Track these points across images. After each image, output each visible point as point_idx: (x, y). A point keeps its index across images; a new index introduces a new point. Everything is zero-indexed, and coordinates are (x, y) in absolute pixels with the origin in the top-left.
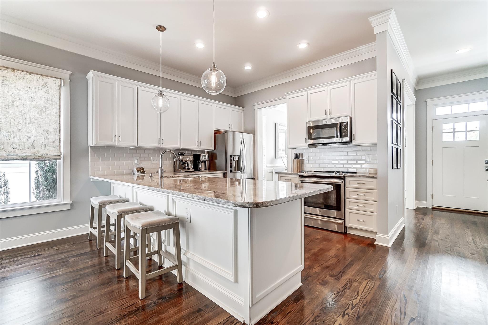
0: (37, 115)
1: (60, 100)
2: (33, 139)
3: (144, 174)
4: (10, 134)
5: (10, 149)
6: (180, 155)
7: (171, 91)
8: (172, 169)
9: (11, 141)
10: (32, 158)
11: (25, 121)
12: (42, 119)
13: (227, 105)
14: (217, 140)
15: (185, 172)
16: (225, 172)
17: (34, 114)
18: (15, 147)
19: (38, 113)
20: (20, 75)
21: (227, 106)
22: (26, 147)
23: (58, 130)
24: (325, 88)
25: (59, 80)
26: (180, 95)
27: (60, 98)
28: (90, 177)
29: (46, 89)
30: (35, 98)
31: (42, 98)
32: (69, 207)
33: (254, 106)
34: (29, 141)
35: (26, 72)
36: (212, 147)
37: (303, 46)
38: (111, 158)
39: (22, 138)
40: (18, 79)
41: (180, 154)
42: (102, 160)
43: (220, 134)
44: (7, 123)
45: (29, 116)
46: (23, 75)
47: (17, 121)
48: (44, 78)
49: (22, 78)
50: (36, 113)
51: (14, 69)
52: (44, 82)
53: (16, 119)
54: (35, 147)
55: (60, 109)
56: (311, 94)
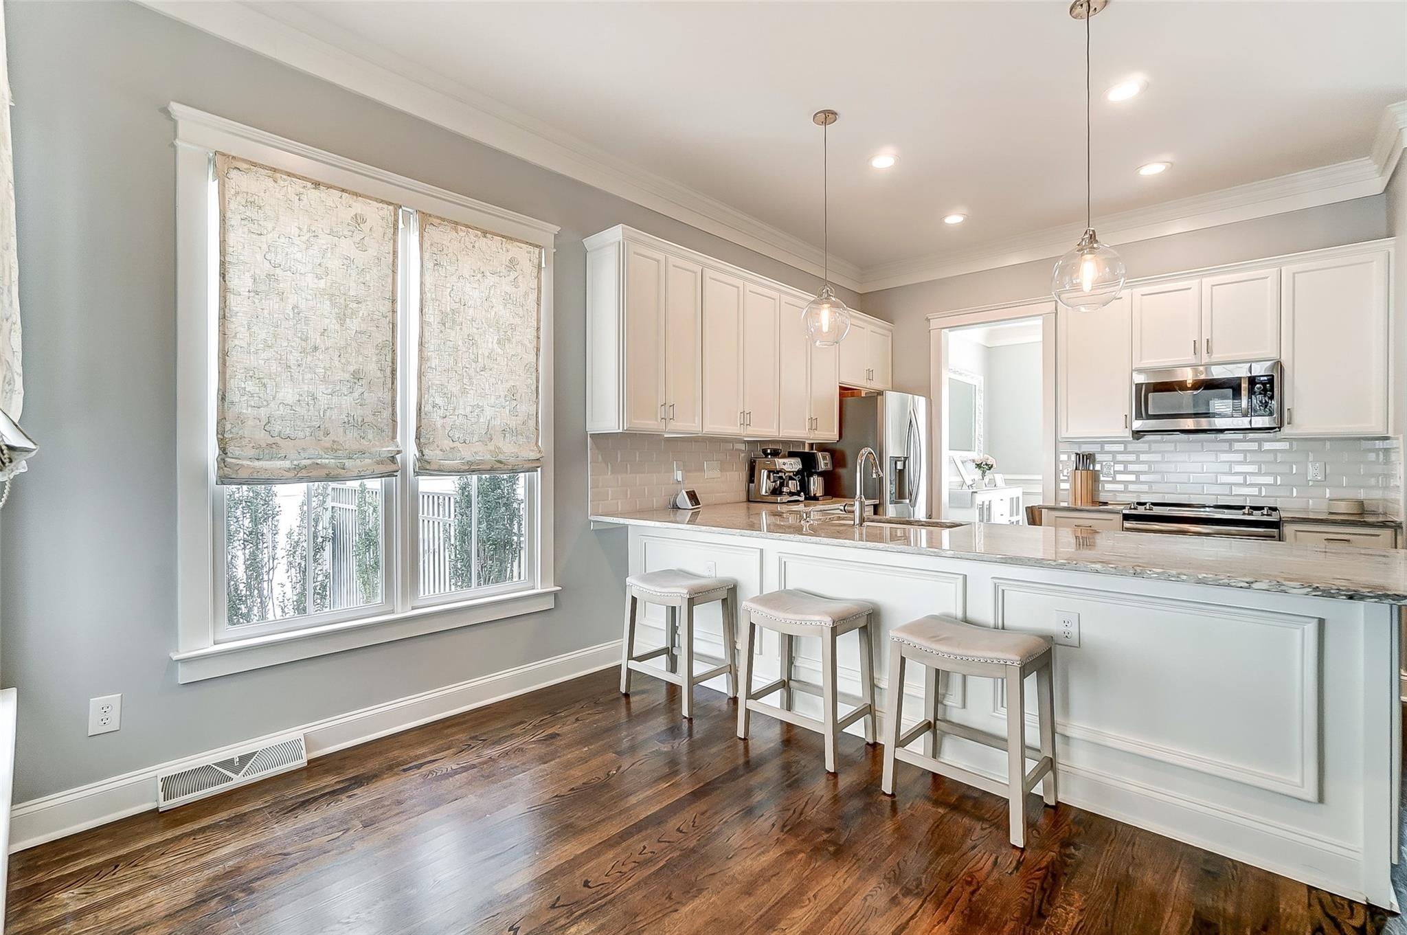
0: (496, 346)
1: (538, 304)
2: (489, 412)
3: (697, 510)
4: (446, 400)
5: (447, 444)
6: (770, 456)
7: (753, 277)
8: (743, 496)
9: (449, 421)
10: (488, 467)
11: (474, 365)
12: (506, 359)
13: (861, 317)
14: (844, 412)
15: (789, 502)
16: (877, 502)
17: (490, 345)
18: (456, 438)
19: (499, 342)
20: (467, 239)
21: (861, 319)
22: (476, 438)
23: (534, 387)
24: (1193, 283)
25: (537, 250)
26: (779, 290)
27: (539, 298)
28: (589, 518)
29: (513, 275)
30: (494, 300)
31: (507, 298)
32: (549, 604)
33: (928, 320)
34: (481, 420)
35: (477, 229)
36: (834, 432)
37: (1153, 170)
38: (628, 466)
39: (469, 409)
40: (463, 251)
41: (769, 454)
42: (612, 473)
43: (852, 396)
44: (441, 372)
45: (480, 352)
46: (473, 239)
47: (460, 365)
48: (508, 245)
49: (470, 246)
50: (495, 342)
51: (456, 223)
52: (510, 255)
53: (459, 360)
54: (494, 437)
55: (538, 329)
56: (1142, 295)
